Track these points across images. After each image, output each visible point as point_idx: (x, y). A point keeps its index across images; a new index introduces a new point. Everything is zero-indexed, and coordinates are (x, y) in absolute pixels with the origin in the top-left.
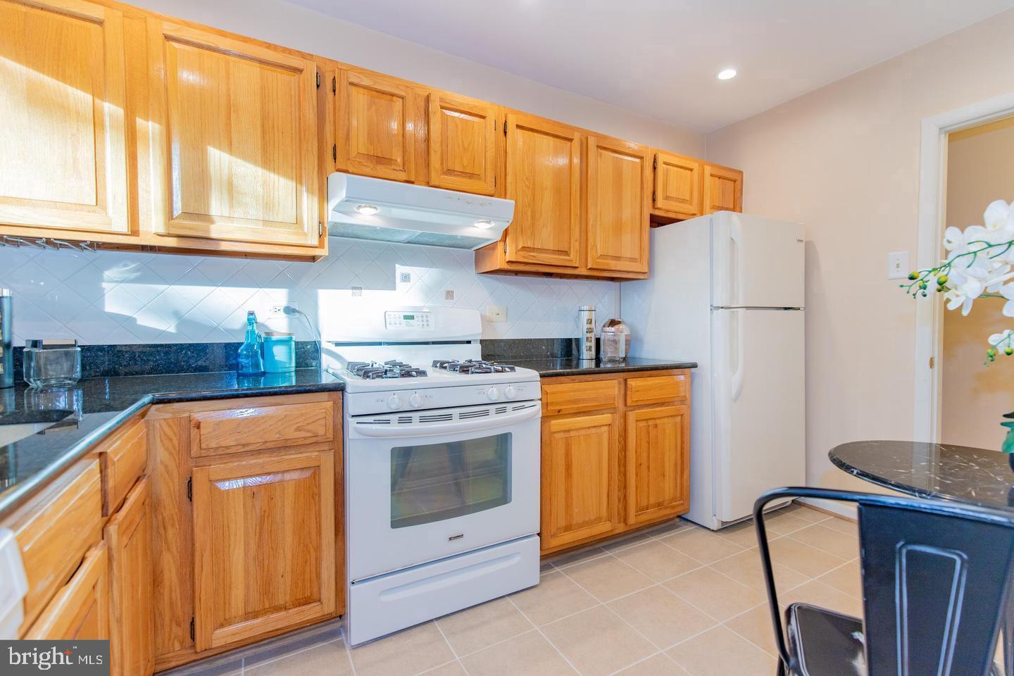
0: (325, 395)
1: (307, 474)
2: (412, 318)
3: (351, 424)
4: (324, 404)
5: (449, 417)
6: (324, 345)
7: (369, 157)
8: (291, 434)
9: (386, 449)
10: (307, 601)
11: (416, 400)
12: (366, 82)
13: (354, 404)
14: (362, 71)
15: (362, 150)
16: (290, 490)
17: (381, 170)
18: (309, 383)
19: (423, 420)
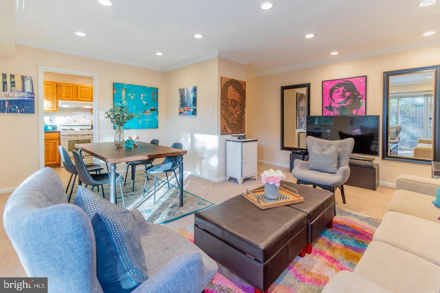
0: (57, 133)
1: (54, 143)
2: (76, 121)
3: (61, 137)
4: (57, 134)
5: (79, 136)
6: (58, 126)
7: (66, 97)
8: (52, 138)
9: (67, 140)
10: (54, 161)
11: (72, 134)
12: (65, 85)
13: (61, 134)
14: (64, 83)
15: (65, 96)
16: (52, 145)
17: (69, 99)
18: (55, 130)
19: (73, 136)
